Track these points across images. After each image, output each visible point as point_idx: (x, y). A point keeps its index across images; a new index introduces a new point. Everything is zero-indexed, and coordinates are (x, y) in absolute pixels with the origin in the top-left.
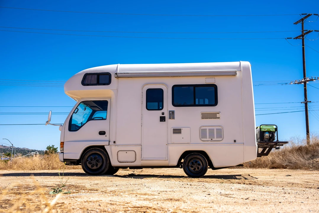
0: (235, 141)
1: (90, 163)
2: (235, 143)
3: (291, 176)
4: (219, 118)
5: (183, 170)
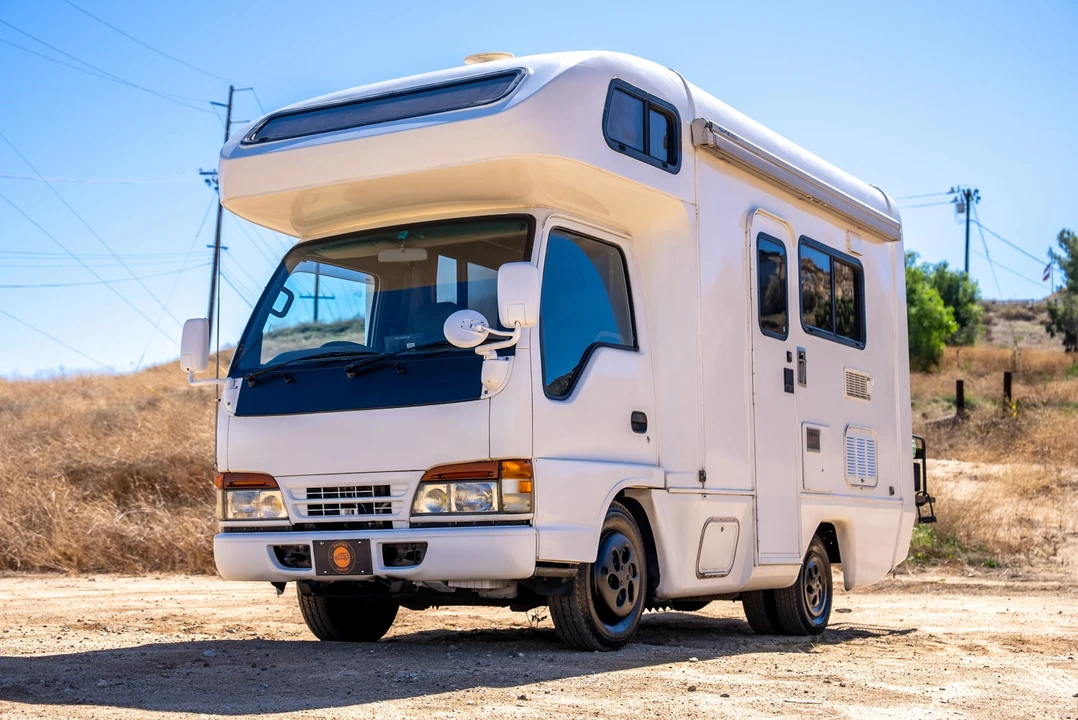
0: (892, 492)
1: (614, 583)
2: (892, 496)
3: (850, 611)
4: (868, 398)
5: (742, 606)
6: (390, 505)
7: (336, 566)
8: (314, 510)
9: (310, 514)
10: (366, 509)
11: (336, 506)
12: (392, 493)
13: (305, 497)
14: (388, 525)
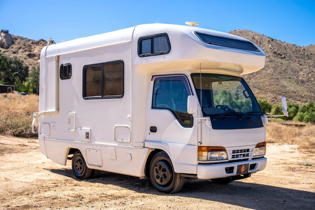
6: (248, 154)
7: (241, 171)
8: (233, 157)
9: (232, 158)
10: (244, 156)
11: (238, 155)
12: (250, 151)
13: (232, 153)
14: (247, 160)
